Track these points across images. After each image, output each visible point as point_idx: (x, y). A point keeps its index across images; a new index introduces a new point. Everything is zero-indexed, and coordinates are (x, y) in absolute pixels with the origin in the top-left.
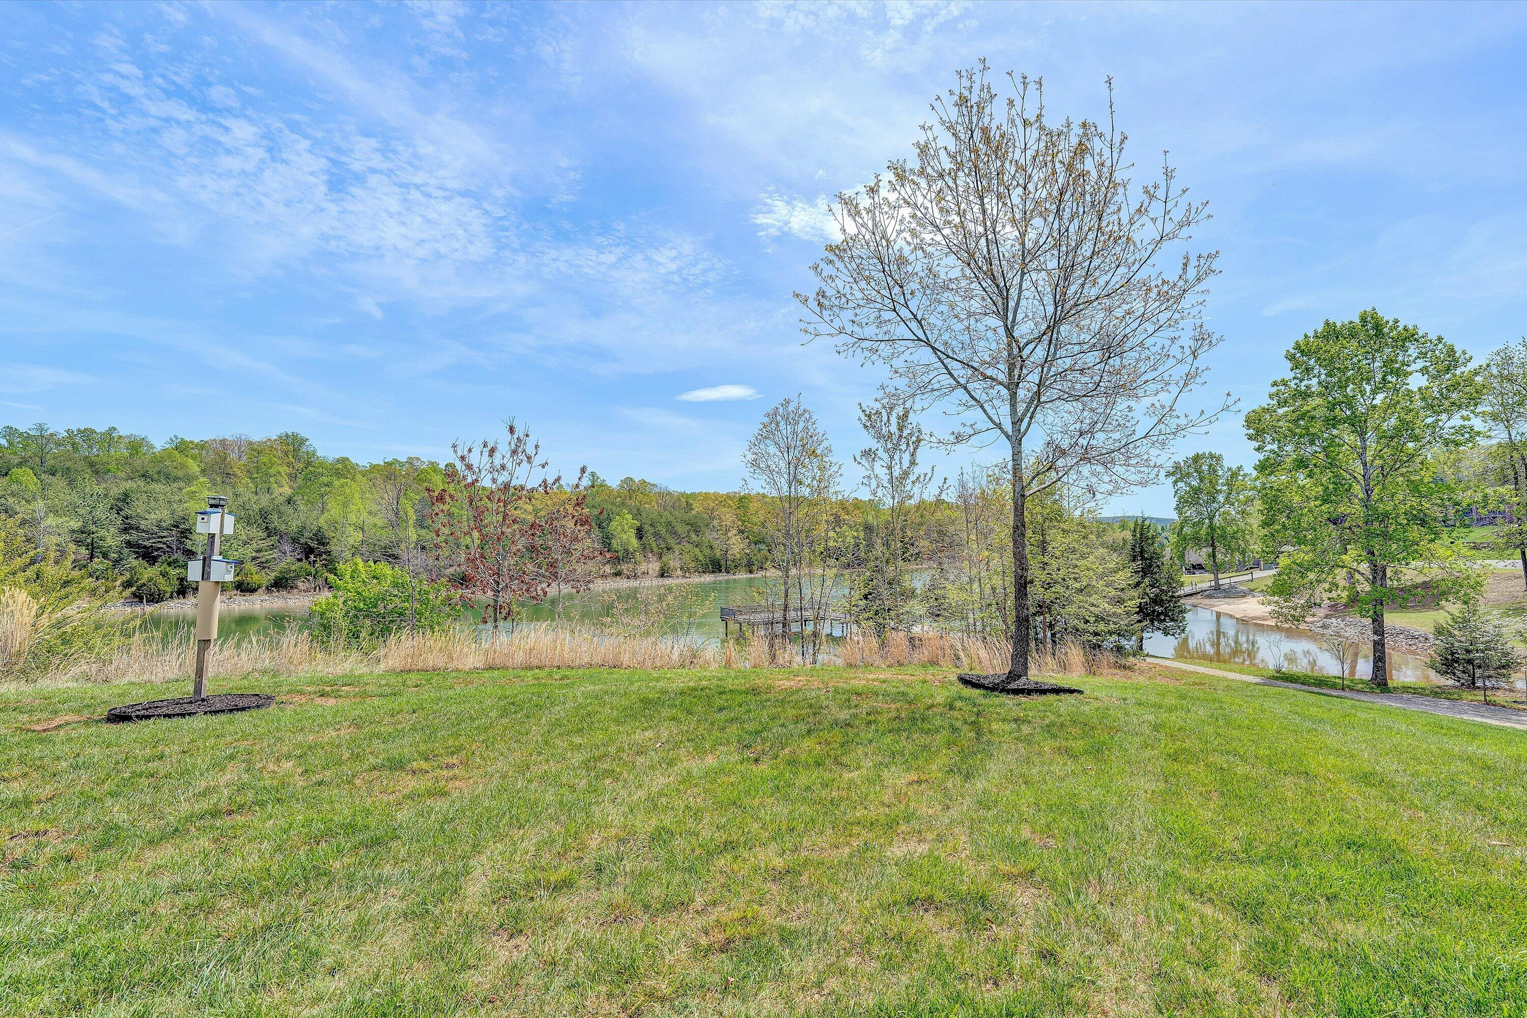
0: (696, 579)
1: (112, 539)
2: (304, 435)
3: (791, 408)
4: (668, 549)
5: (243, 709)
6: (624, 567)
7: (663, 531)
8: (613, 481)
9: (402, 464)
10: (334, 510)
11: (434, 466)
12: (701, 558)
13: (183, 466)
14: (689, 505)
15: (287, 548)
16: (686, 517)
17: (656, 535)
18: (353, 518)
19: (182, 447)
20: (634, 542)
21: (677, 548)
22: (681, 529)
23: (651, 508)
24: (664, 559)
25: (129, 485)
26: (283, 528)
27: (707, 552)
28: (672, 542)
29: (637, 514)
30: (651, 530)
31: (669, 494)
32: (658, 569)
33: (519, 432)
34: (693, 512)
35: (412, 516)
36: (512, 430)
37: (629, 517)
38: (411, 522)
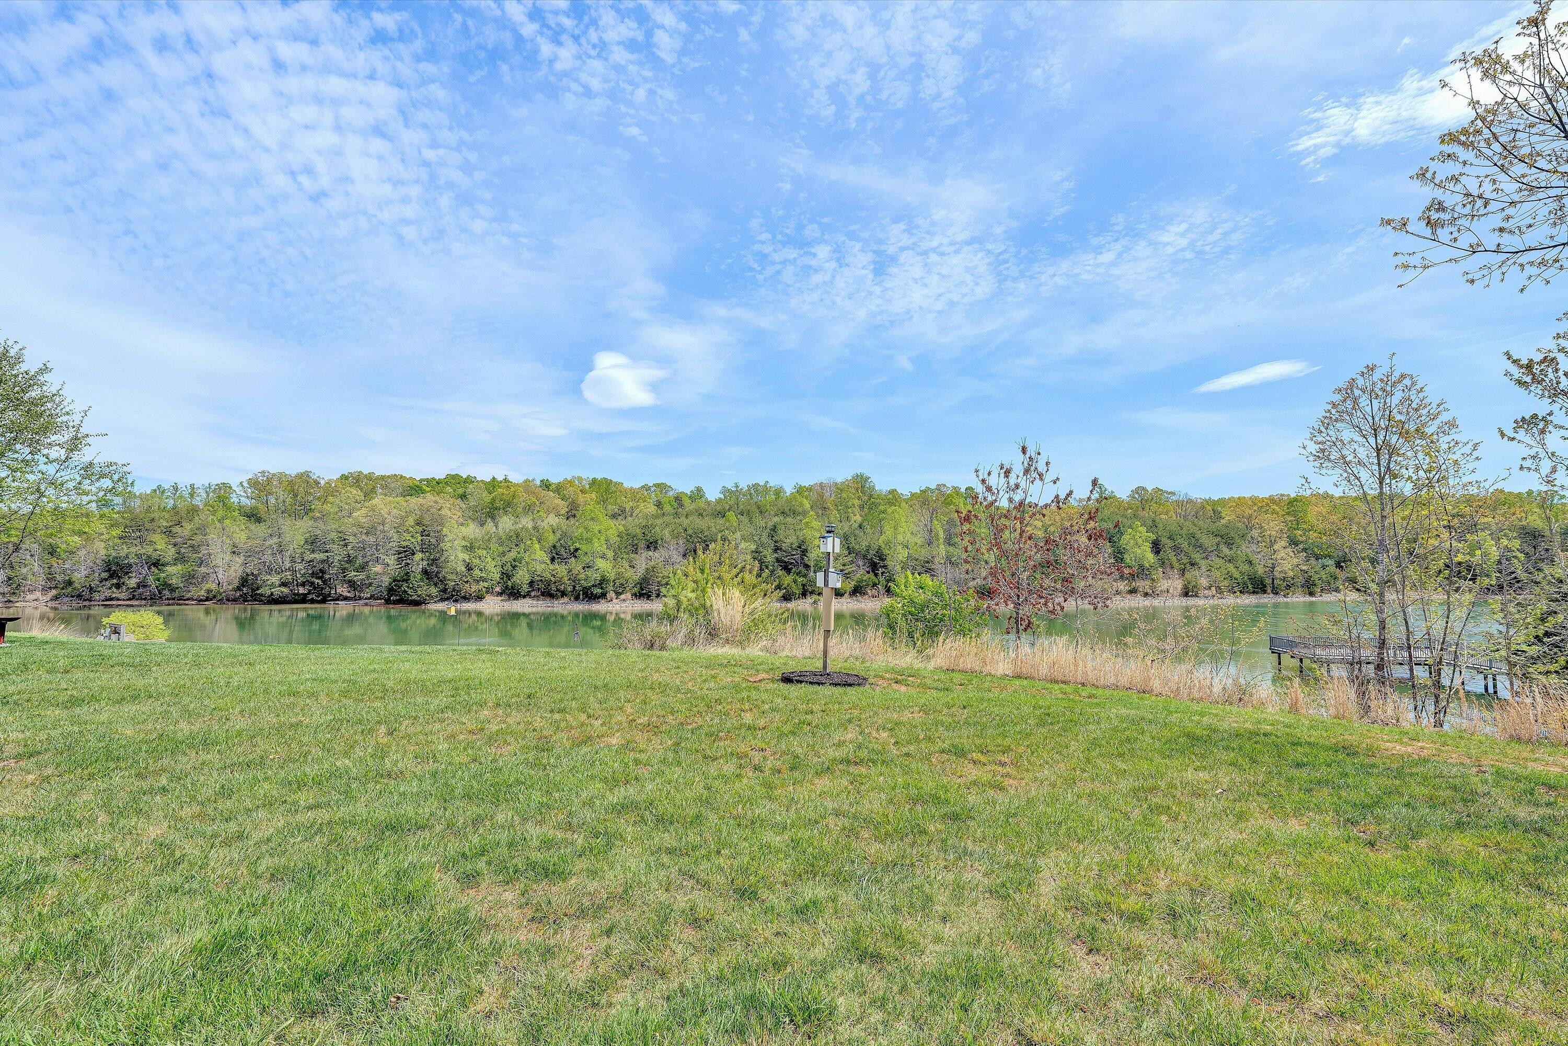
0: (1231, 600)
1: (770, 557)
2: (867, 474)
3: (1377, 375)
4: (1192, 565)
5: (850, 685)
6: (1141, 584)
7: (1185, 545)
8: (1123, 492)
9: (932, 491)
10: (889, 531)
11: (956, 490)
12: (1236, 574)
13: (801, 505)
14: (1217, 516)
15: (861, 563)
16: (1213, 527)
17: (1176, 549)
18: (900, 538)
19: (800, 490)
20: (1150, 557)
21: (1203, 564)
22: (1209, 542)
23: (1169, 519)
24: (1188, 575)
25: (776, 519)
26: (857, 547)
27: (1245, 568)
28: (1197, 557)
29: (1153, 526)
30: (1170, 543)
31: (1190, 501)
32: (1180, 587)
33: (1031, 452)
34: (1223, 521)
35: (942, 534)
36: (1024, 450)
37: (1143, 529)
38: (941, 541)
